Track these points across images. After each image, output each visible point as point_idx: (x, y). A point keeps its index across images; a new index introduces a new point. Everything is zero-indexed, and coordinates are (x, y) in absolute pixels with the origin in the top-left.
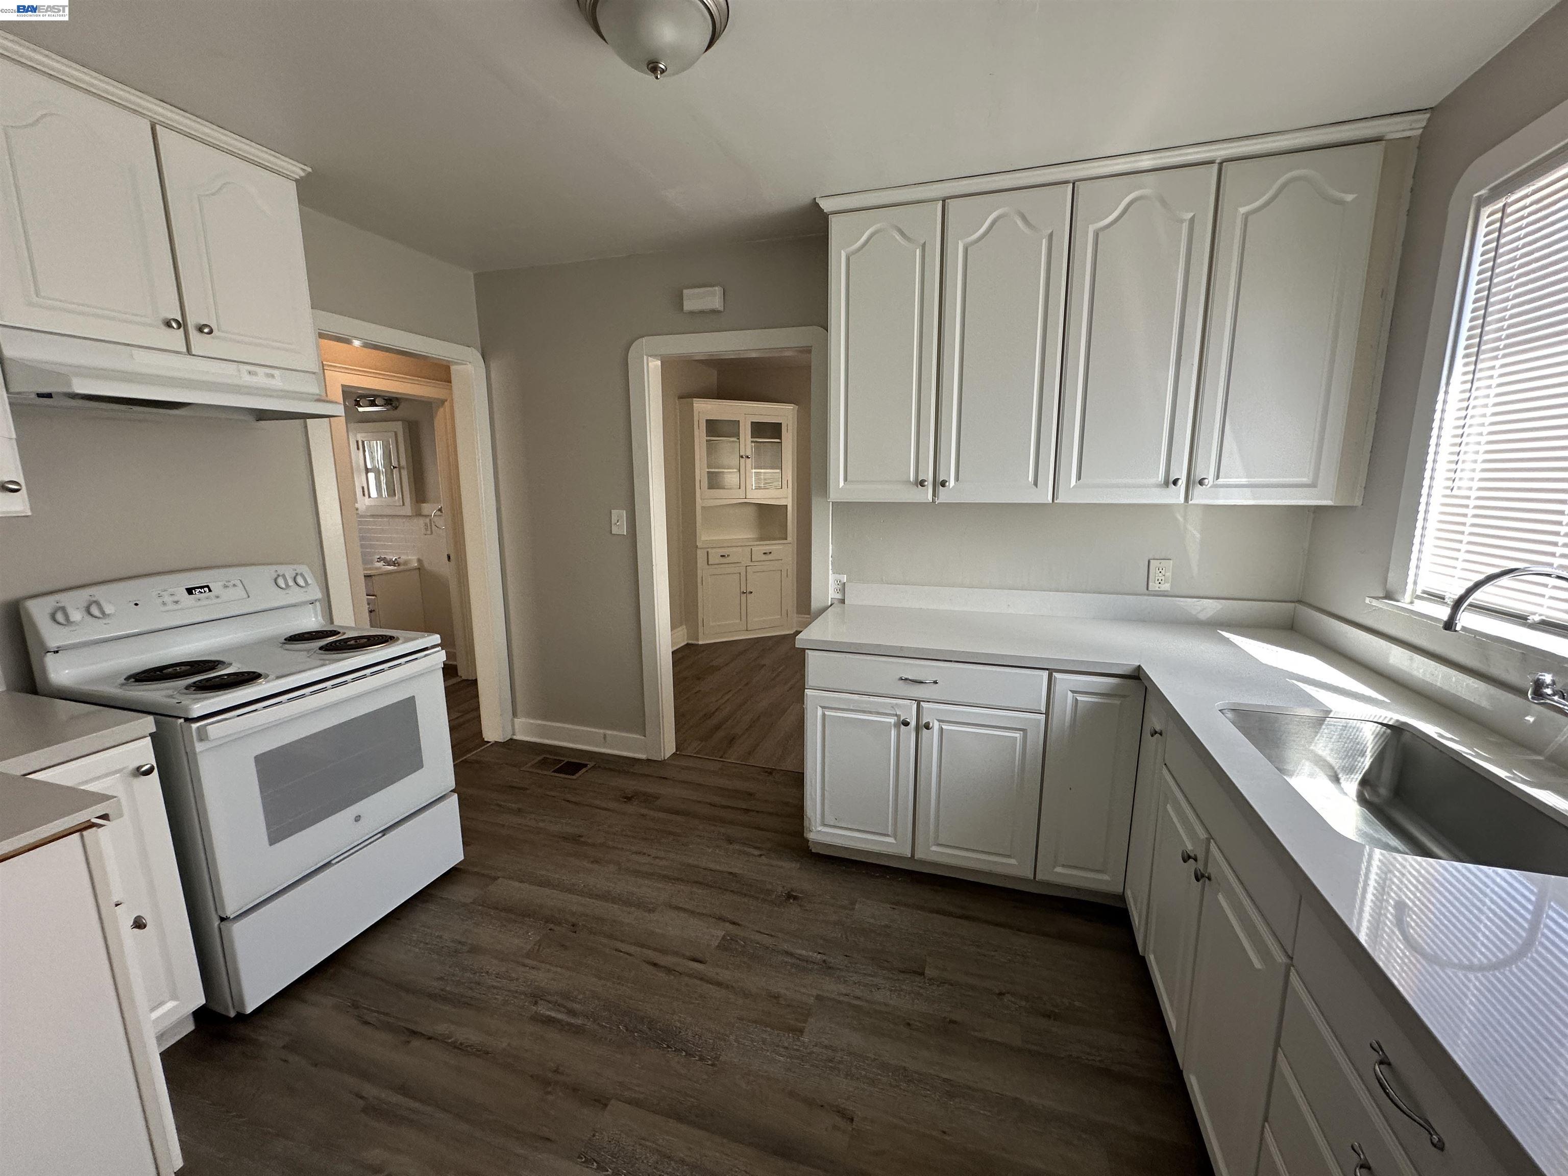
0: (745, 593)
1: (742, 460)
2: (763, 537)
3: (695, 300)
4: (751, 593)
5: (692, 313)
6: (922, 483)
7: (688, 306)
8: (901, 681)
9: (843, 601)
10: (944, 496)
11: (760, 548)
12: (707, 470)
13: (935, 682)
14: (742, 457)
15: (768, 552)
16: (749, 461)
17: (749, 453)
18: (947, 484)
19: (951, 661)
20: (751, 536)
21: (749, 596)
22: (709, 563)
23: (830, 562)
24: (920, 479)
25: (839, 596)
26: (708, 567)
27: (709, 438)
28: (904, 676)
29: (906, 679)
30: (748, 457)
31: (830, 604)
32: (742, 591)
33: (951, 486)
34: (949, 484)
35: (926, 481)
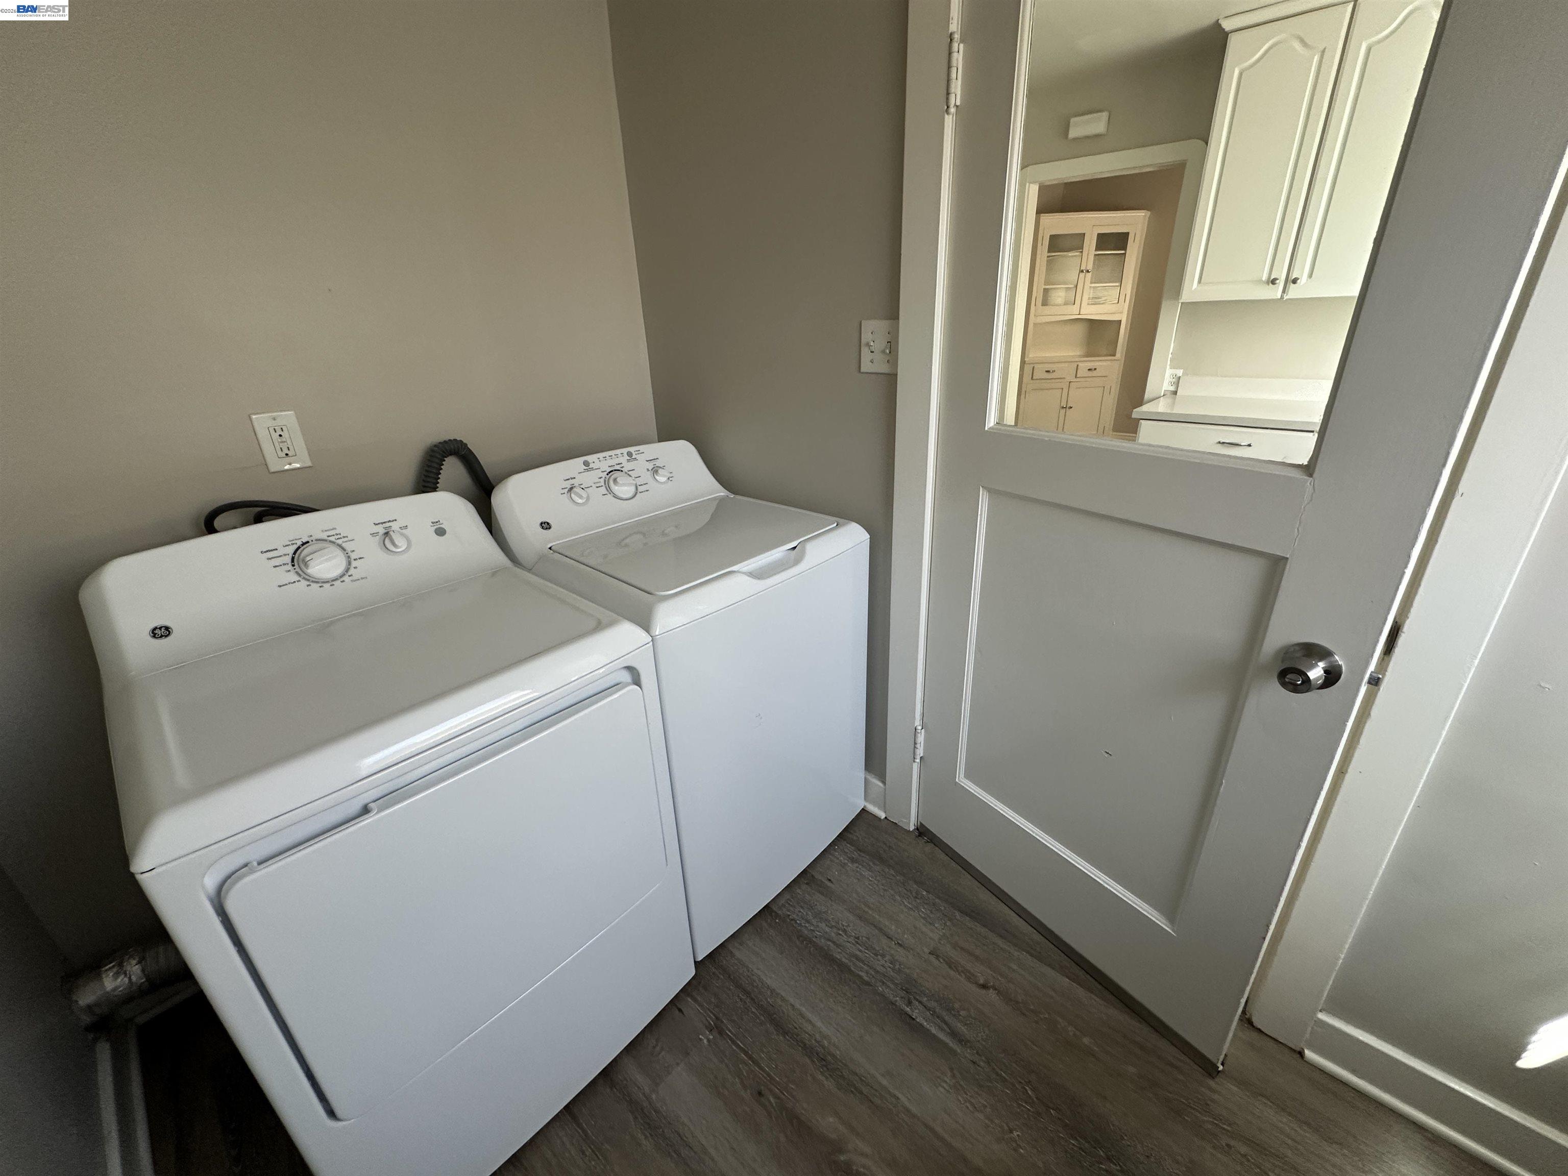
0: (1064, 408)
1: (1082, 275)
2: (1090, 353)
3: (1080, 128)
4: (1071, 408)
5: (1075, 139)
6: (1273, 282)
7: (1073, 134)
8: (1219, 445)
9: (1175, 393)
10: (1294, 292)
11: (1084, 366)
12: (1044, 287)
13: (1250, 445)
14: (1082, 271)
15: (1093, 368)
16: (1089, 275)
17: (1090, 267)
18: (1299, 281)
19: (1267, 428)
20: (1078, 353)
21: (1069, 412)
22: (1034, 378)
23: (1169, 359)
24: (1272, 277)
25: (1172, 388)
26: (1032, 382)
27: (1049, 254)
28: (1222, 441)
29: (1223, 443)
30: (1088, 271)
31: (1162, 395)
32: (1062, 405)
33: (1302, 283)
34: (1300, 282)
35: (1277, 279)
